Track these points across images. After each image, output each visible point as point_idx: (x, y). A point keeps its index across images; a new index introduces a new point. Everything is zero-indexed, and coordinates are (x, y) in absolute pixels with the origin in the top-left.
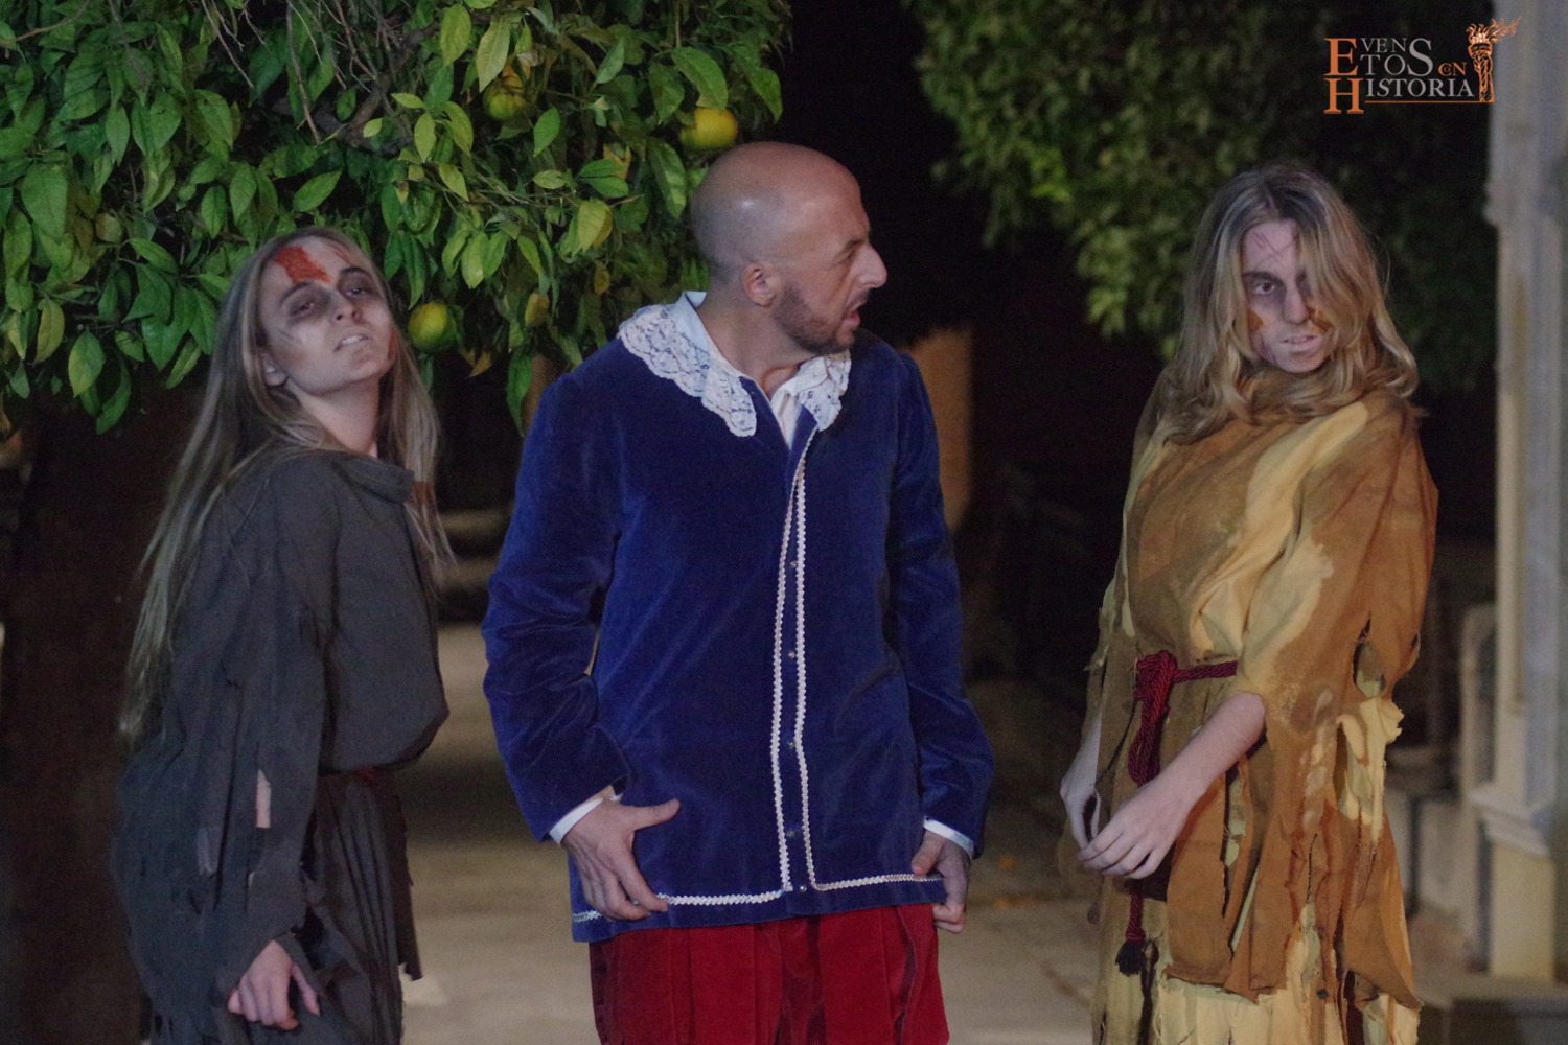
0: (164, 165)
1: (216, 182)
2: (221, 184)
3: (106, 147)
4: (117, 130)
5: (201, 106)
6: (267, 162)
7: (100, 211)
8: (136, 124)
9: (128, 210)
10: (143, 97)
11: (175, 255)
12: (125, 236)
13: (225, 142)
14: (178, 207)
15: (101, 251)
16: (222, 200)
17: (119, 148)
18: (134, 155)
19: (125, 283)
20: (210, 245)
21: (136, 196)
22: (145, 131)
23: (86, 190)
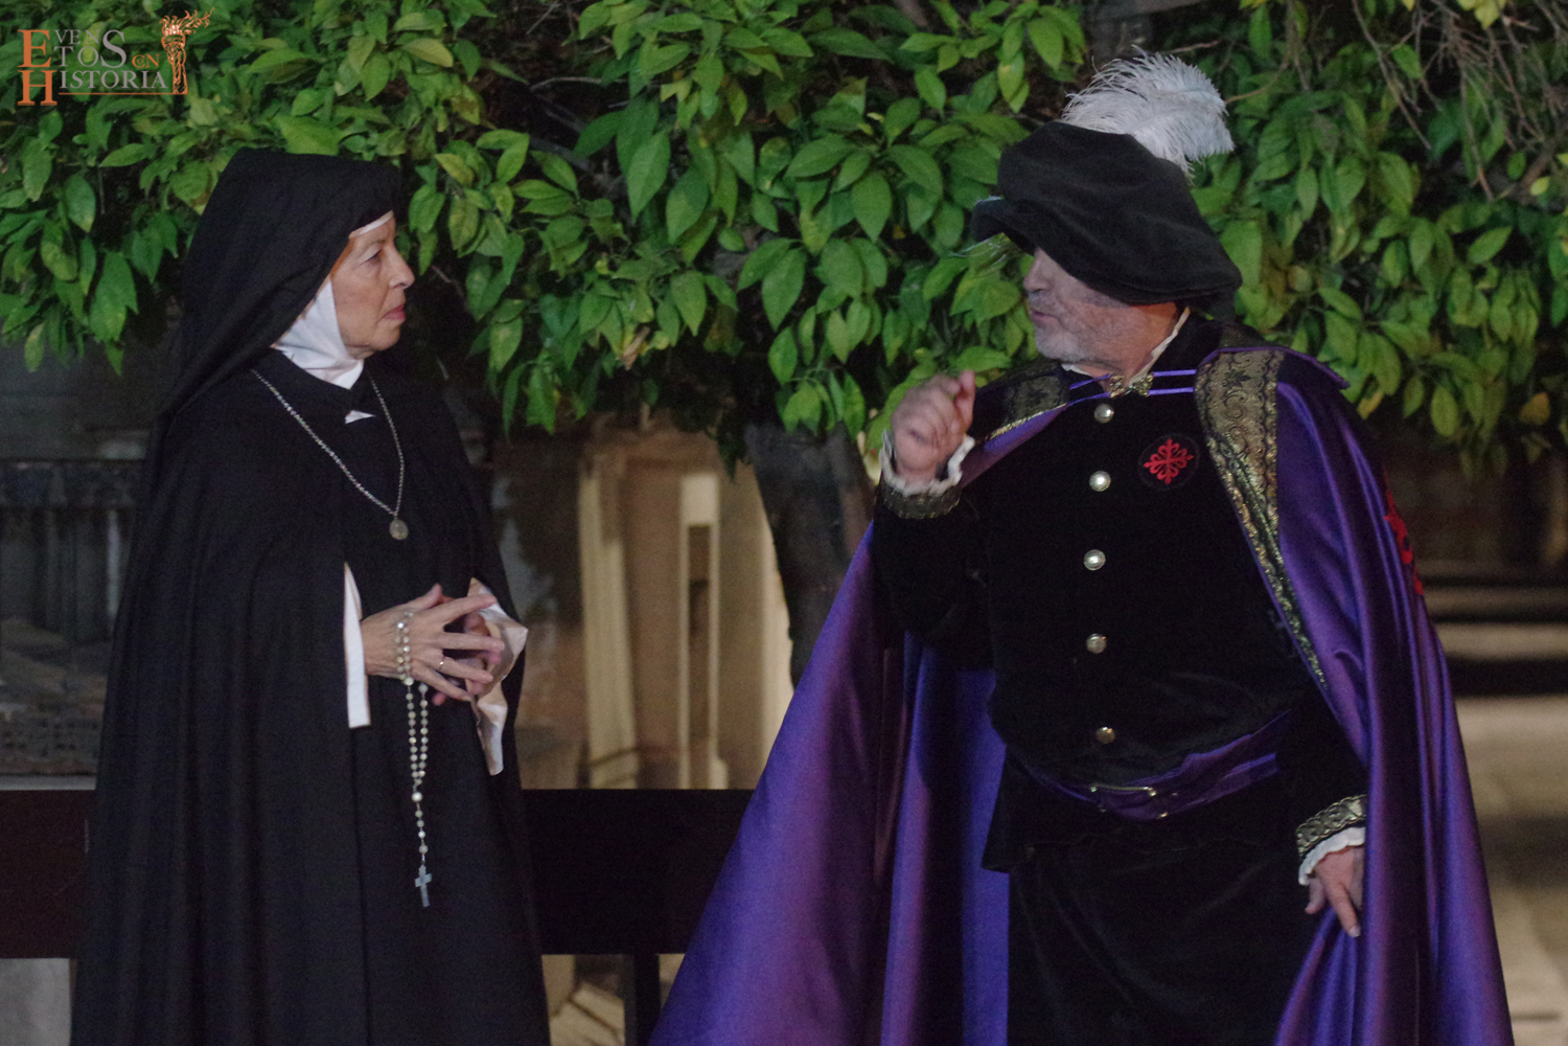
0: (1350, 220)
1: (1397, 237)
2: (1401, 238)
3: (1297, 205)
4: (1307, 192)
5: (1383, 168)
6: (1444, 220)
7: (1292, 263)
8: (1325, 185)
9: (1317, 263)
10: (1330, 159)
11: (1360, 303)
12: (1315, 286)
13: (1404, 200)
14: (1363, 260)
15: (1292, 300)
16: (1402, 254)
17: (1309, 205)
18: (1322, 213)
19: (1315, 328)
20: (1393, 294)
21: (1324, 249)
22: (1332, 190)
23: (1280, 244)
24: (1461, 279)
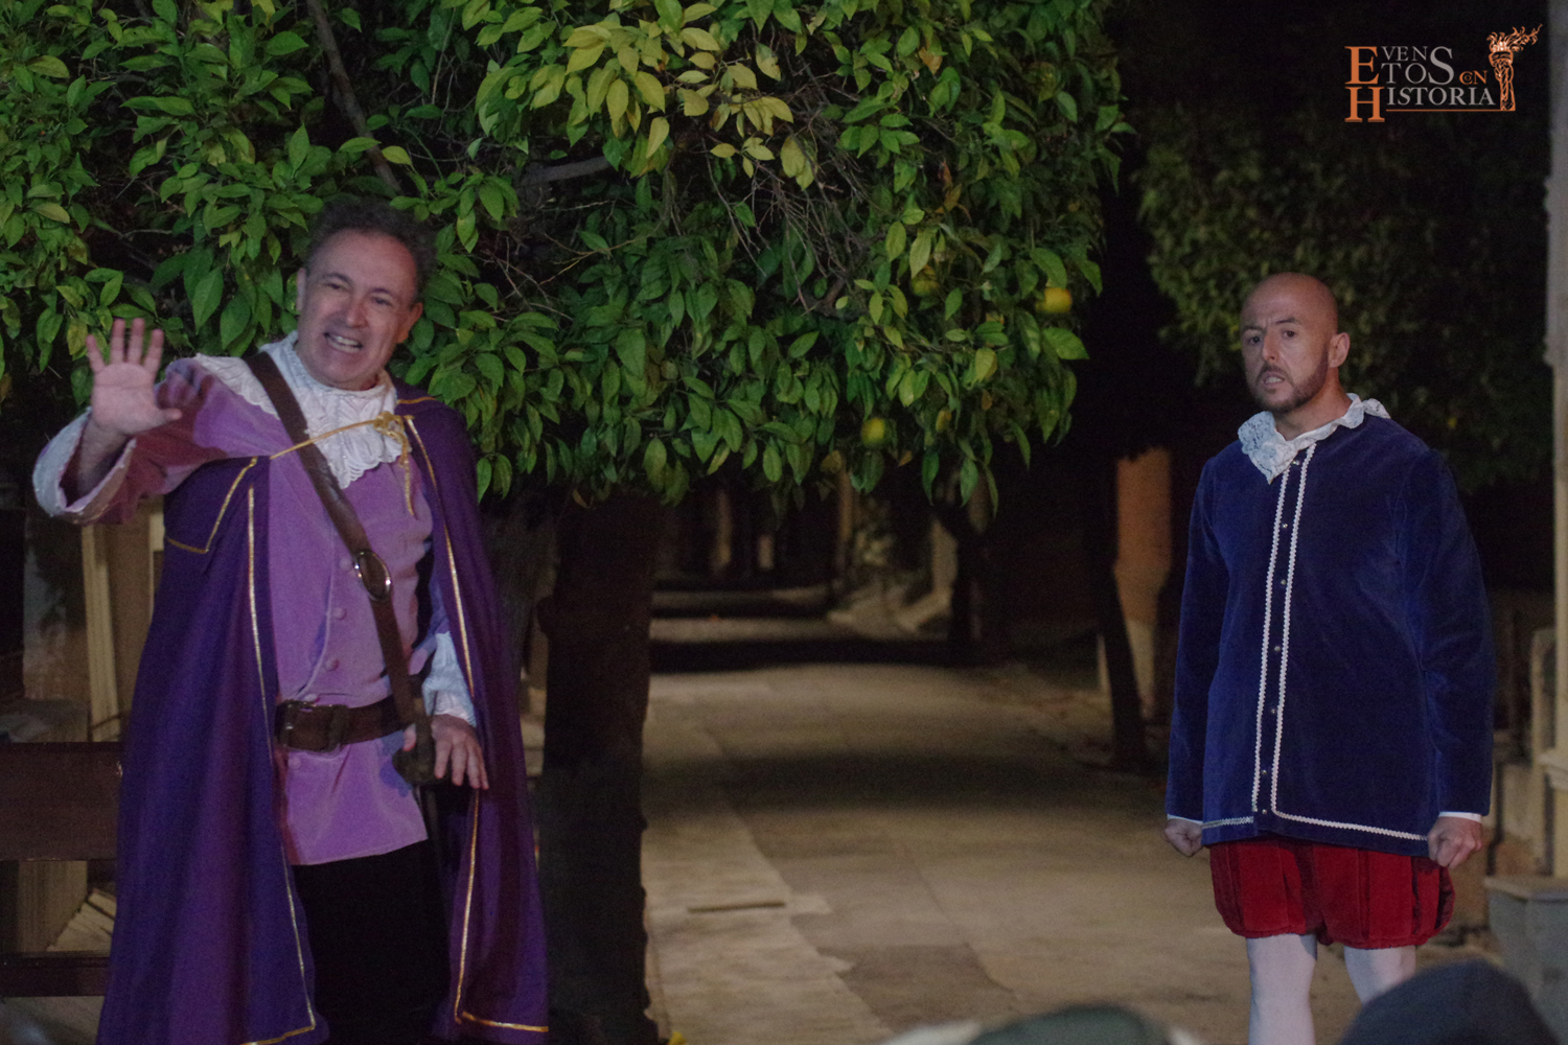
0: (706, 329)
1: (739, 340)
2: (742, 341)
3: (669, 317)
4: (676, 308)
5: (731, 290)
6: (770, 326)
7: (663, 359)
8: (689, 303)
9: (681, 359)
10: (693, 285)
11: (712, 387)
12: (679, 377)
13: (745, 313)
14: (714, 356)
15: (665, 385)
16: (743, 351)
17: (678, 317)
19: (680, 406)
20: (735, 380)
21: (687, 349)
22: (694, 306)
23: (656, 346)
24: (784, 369)
